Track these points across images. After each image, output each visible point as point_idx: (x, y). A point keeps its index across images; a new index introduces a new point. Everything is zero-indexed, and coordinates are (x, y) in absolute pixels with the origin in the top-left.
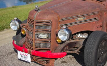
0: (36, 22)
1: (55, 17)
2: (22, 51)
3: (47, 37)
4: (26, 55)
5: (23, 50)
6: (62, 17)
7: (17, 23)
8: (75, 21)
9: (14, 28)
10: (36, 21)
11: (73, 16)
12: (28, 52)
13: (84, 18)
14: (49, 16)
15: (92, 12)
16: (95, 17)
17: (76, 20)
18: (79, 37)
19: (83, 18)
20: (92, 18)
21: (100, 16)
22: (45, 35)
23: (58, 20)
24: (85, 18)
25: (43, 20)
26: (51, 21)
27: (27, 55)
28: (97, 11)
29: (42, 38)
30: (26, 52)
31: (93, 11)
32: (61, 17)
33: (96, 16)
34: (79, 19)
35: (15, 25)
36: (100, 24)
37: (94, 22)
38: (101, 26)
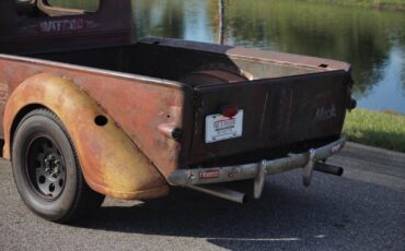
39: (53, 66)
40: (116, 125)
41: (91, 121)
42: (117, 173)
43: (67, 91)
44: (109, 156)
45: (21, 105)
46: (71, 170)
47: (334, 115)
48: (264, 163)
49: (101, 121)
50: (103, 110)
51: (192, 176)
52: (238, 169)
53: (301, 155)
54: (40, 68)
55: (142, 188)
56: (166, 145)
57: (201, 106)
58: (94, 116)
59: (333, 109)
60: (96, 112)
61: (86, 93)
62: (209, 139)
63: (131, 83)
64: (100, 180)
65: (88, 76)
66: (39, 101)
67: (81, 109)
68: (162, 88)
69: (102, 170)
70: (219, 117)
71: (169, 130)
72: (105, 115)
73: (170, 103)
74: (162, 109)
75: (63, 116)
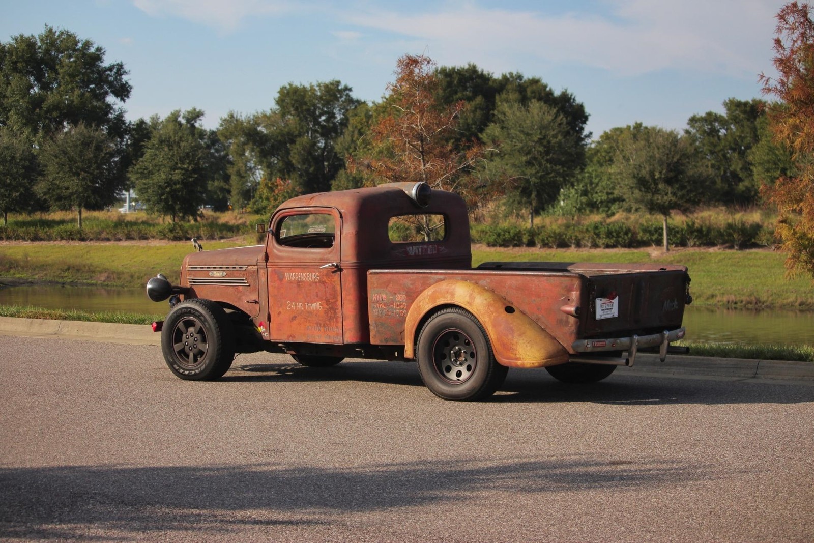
6: (192, 263)
8: (209, 276)
11: (205, 265)
13: (222, 274)
15: (236, 264)
17: (210, 273)
20: (237, 277)
21: (252, 276)
23: (186, 268)
24: (225, 274)
28: (245, 263)
31: (238, 262)
32: (190, 263)
33: (244, 275)
34: (215, 274)
36: (254, 297)
37: (241, 288)
38: (256, 302)
39: (457, 274)
40: (523, 313)
41: (502, 310)
42: (529, 348)
43: (476, 290)
44: (520, 335)
45: (428, 307)
46: (482, 353)
47: (677, 307)
48: (636, 338)
49: (510, 310)
50: (509, 302)
51: (588, 345)
52: (618, 341)
53: (658, 335)
54: (442, 277)
55: (551, 356)
56: (567, 322)
57: (594, 290)
58: (504, 307)
59: (676, 303)
60: (504, 304)
61: (492, 291)
62: (598, 317)
63: (535, 278)
64: (512, 355)
65: (493, 278)
66: (449, 302)
67: (492, 302)
68: (562, 279)
69: (514, 347)
70: (604, 300)
71: (572, 309)
72: (511, 306)
73: (569, 290)
74: (563, 295)
75: (475, 310)
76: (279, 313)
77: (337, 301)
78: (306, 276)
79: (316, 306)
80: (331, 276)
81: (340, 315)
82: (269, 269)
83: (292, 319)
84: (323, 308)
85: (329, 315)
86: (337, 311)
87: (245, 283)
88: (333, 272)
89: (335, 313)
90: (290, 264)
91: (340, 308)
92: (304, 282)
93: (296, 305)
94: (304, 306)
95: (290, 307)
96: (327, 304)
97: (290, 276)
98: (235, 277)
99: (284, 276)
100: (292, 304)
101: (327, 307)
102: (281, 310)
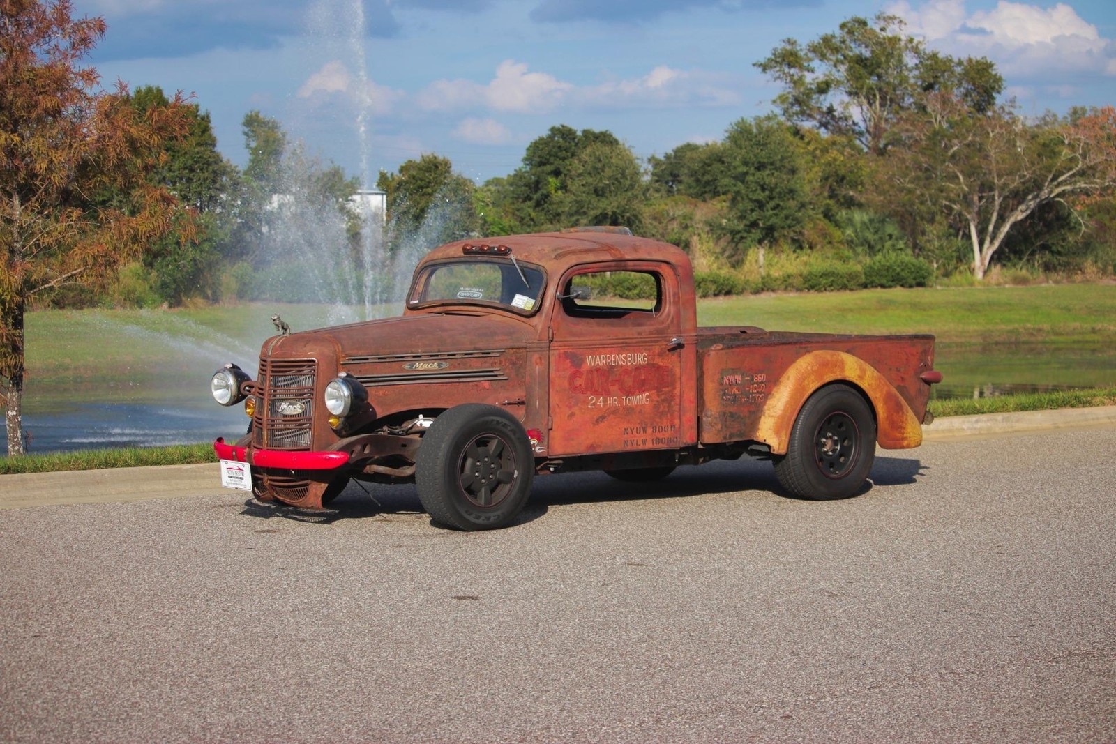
0: (273, 367)
1: (328, 350)
2: (231, 458)
3: (301, 411)
4: (239, 469)
5: (234, 453)
6: (354, 352)
7: (231, 381)
8: (402, 370)
9: (222, 397)
10: (272, 362)
11: (394, 354)
12: (246, 458)
13: (439, 365)
14: (308, 348)
15: (475, 349)
16: (487, 365)
17: (407, 366)
18: (418, 424)
19: (436, 364)
20: (477, 368)
21: (514, 364)
22: (296, 404)
23: (337, 361)
24: (445, 365)
25: (292, 359)
26: (313, 361)
27: (241, 467)
28: (498, 345)
29: (289, 413)
30: (241, 459)
31: (480, 345)
32: (347, 353)
33: (495, 363)
34: (420, 366)
35: (227, 387)
36: (518, 394)
37: (487, 384)
38: (521, 403)
43: (860, 361)
44: (907, 410)
68: (922, 342)
69: (903, 425)
73: (927, 354)
75: (866, 385)
76: (572, 415)
77: (675, 388)
78: (626, 358)
79: (641, 399)
80: (667, 356)
81: (676, 408)
82: (554, 354)
83: (597, 421)
84: (652, 401)
85: (661, 410)
86: (673, 403)
87: (496, 376)
88: (669, 350)
89: (669, 404)
90: (598, 342)
91: (678, 400)
92: (622, 366)
93: (605, 401)
94: (620, 402)
95: (594, 404)
96: (658, 396)
97: (591, 361)
98: (470, 367)
99: (583, 361)
100: (597, 400)
101: (659, 399)
102: (576, 410)
